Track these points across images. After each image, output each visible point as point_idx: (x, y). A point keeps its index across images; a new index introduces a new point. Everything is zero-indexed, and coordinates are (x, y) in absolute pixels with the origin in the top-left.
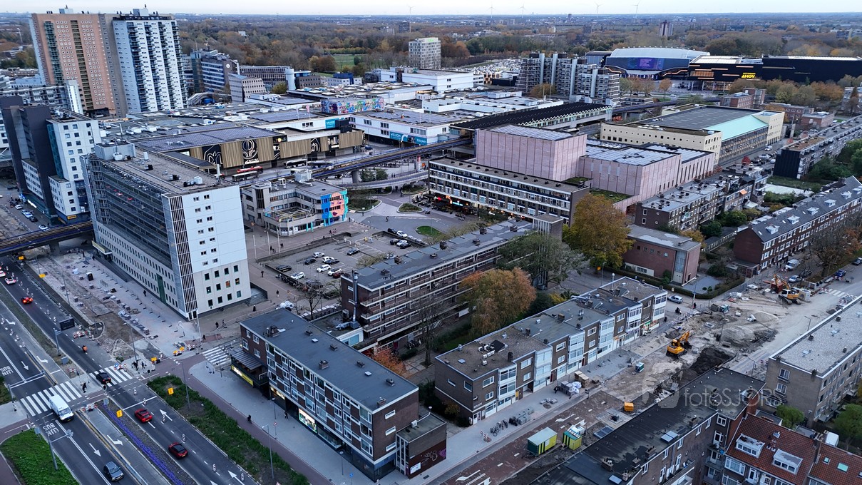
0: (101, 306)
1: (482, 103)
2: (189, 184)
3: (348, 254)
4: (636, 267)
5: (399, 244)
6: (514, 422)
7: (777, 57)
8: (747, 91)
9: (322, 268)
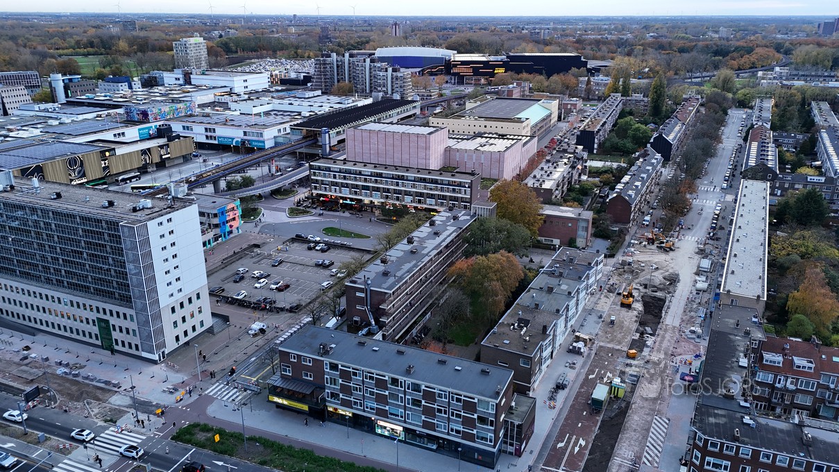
0: (24, 368)
1: (296, 103)
2: (138, 208)
3: (273, 266)
4: (543, 238)
5: (317, 248)
6: (560, 387)
7: (516, 54)
8: (515, 84)
9: (260, 283)
